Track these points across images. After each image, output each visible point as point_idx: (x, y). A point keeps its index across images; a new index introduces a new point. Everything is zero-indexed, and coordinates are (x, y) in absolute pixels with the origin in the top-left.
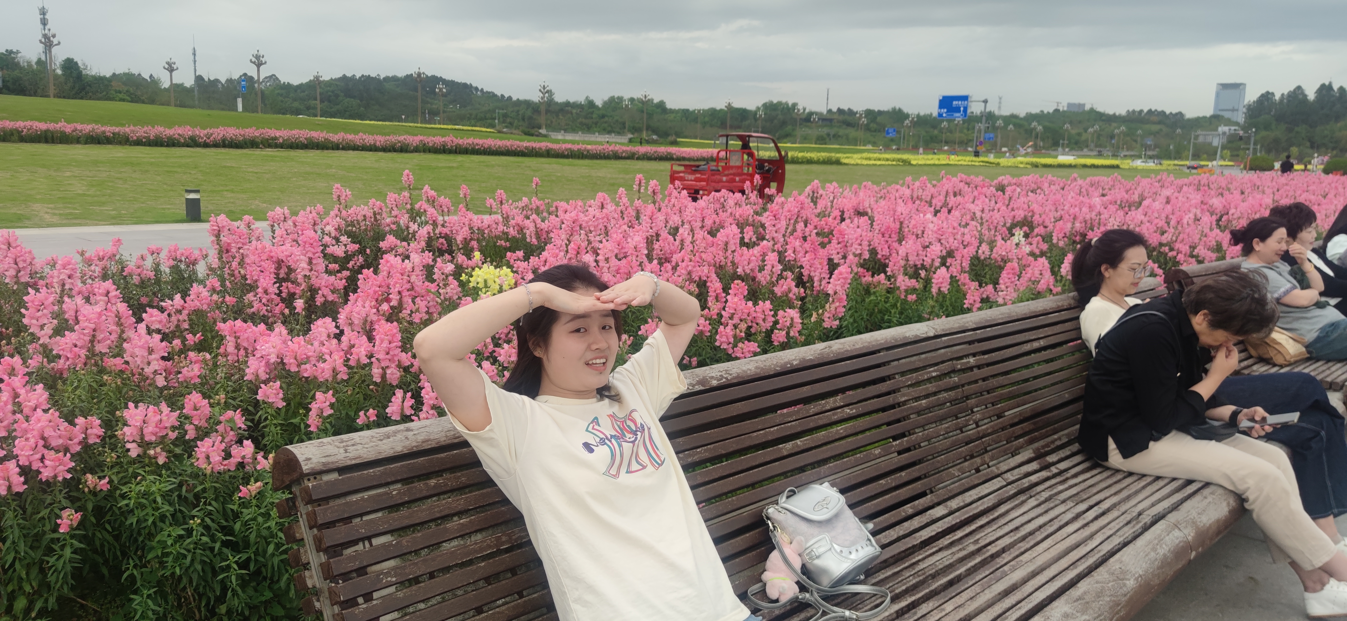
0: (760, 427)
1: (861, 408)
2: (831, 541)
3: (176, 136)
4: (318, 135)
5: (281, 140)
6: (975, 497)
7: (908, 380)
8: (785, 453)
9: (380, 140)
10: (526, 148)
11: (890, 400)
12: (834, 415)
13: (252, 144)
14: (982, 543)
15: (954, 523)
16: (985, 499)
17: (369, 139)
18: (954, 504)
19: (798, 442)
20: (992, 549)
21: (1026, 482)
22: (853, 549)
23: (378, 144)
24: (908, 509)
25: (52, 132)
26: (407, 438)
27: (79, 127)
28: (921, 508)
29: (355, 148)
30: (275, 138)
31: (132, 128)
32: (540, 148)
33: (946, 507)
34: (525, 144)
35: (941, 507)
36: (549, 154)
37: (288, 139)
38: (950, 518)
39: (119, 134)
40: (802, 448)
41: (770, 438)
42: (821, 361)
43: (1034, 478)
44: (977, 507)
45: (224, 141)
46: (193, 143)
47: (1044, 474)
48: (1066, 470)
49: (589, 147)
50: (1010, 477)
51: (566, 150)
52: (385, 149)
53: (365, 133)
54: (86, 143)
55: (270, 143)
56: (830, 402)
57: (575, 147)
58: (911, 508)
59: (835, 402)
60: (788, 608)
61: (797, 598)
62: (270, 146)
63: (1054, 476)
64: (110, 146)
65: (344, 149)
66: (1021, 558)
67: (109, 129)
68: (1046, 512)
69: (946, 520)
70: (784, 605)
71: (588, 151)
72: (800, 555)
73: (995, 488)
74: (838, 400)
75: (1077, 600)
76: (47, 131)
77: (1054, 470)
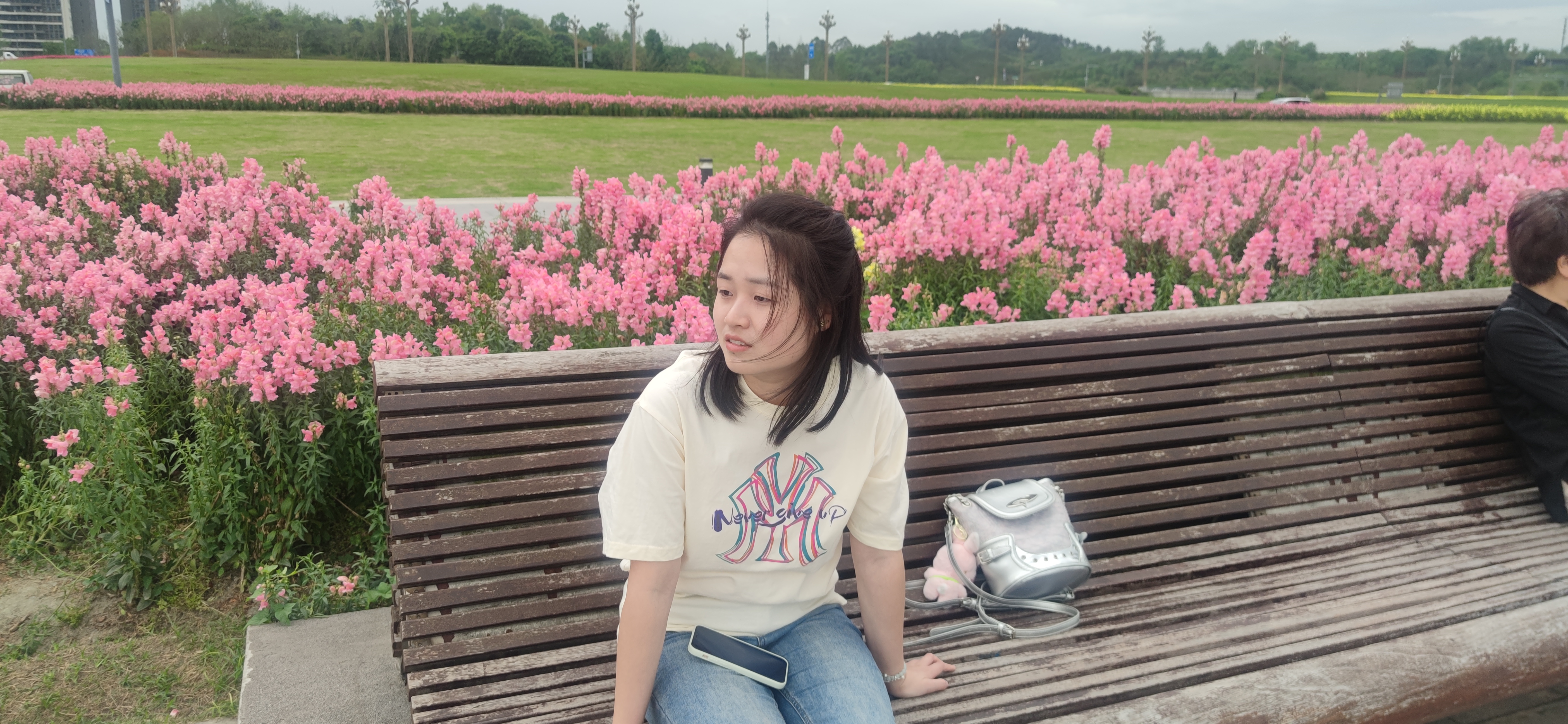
0: (967, 405)
1: (1143, 399)
2: (1015, 544)
3: (730, 107)
4: (869, 102)
5: (831, 109)
6: (1321, 532)
7: (1238, 371)
8: (1001, 439)
9: (936, 105)
10: (1107, 109)
11: (1201, 393)
12: (1093, 402)
13: (802, 113)
14: (1276, 585)
15: (1262, 557)
16: (1337, 537)
17: (923, 104)
18: (1277, 536)
19: (1026, 428)
20: (1282, 593)
21: (1424, 525)
22: (1041, 557)
23: (933, 110)
24: (1195, 531)
25: (619, 106)
26: (496, 366)
27: (643, 99)
28: (1216, 532)
29: (908, 115)
30: (826, 107)
31: (691, 99)
32: (1124, 109)
33: (1263, 537)
34: (1106, 104)
35: (1254, 536)
36: (1135, 115)
37: (839, 107)
38: (1259, 551)
39: (677, 106)
40: (1031, 436)
41: (980, 418)
42: (1088, 336)
43: (1440, 522)
44: (1313, 545)
45: (775, 111)
46: (746, 113)
47: (1467, 519)
48: (1508, 519)
49: (1188, 106)
50: (1399, 515)
51: (1158, 109)
52: (940, 116)
53: (919, 97)
54: (648, 115)
55: (820, 112)
56: (1093, 387)
57: (1170, 106)
58: (1199, 530)
59: (1099, 387)
60: (946, 612)
61: (961, 603)
62: (819, 115)
63: (1482, 523)
64: (669, 119)
65: (896, 116)
66: (1309, 607)
67: (669, 101)
68: (1415, 562)
69: (1252, 552)
70: (941, 607)
71: (1187, 110)
72: (975, 555)
73: (1363, 525)
74: (1107, 385)
75: (1343, 665)
76: (614, 104)
77: (1488, 516)
